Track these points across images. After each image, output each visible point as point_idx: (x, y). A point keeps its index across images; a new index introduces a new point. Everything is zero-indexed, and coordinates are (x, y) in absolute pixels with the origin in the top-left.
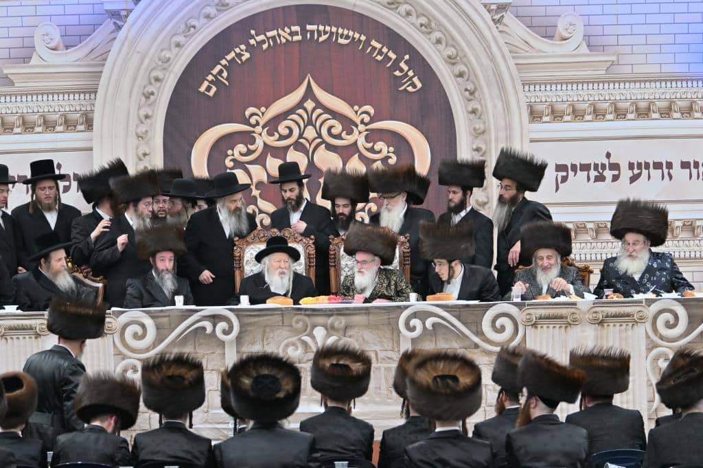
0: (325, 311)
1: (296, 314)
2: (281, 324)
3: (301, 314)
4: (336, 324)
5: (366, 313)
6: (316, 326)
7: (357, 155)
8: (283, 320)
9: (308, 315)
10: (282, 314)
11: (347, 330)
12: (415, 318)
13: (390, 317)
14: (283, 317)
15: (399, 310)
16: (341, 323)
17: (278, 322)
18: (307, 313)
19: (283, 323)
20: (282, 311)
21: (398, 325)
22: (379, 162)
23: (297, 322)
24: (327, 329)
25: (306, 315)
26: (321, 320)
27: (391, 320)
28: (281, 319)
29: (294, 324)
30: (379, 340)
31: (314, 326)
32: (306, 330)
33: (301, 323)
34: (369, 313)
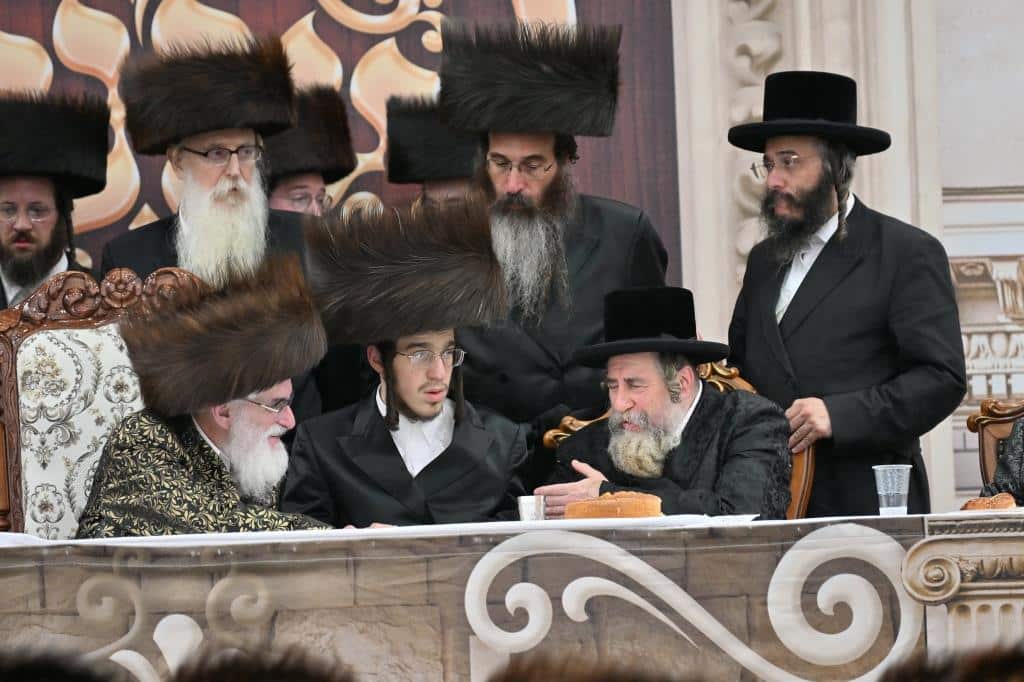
0: (197, 558)
1: (92, 571)
2: (34, 605)
3: (110, 570)
4: (237, 606)
5: (347, 564)
6: (165, 614)
7: (308, 19)
8: (43, 592)
9: (138, 575)
10: (41, 571)
11: (278, 627)
12: (525, 580)
13: (436, 575)
14: (43, 581)
15: (465, 553)
16: (254, 600)
17: (26, 599)
18: (132, 564)
19: (43, 604)
20: (41, 558)
21: (462, 604)
22: (391, 43)
23: (95, 598)
24: (203, 624)
25: (127, 573)
26: (182, 590)
27: (437, 588)
28: (35, 586)
29: (82, 606)
30: (394, 660)
31: (157, 614)
32: (127, 630)
33: (107, 601)
34: (356, 564)
